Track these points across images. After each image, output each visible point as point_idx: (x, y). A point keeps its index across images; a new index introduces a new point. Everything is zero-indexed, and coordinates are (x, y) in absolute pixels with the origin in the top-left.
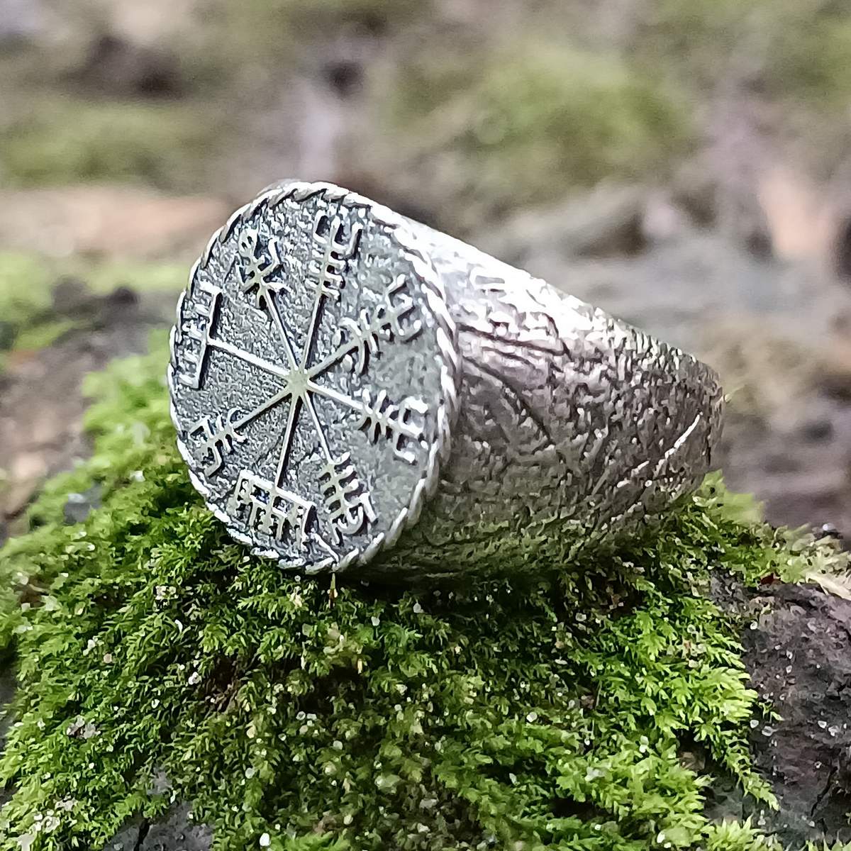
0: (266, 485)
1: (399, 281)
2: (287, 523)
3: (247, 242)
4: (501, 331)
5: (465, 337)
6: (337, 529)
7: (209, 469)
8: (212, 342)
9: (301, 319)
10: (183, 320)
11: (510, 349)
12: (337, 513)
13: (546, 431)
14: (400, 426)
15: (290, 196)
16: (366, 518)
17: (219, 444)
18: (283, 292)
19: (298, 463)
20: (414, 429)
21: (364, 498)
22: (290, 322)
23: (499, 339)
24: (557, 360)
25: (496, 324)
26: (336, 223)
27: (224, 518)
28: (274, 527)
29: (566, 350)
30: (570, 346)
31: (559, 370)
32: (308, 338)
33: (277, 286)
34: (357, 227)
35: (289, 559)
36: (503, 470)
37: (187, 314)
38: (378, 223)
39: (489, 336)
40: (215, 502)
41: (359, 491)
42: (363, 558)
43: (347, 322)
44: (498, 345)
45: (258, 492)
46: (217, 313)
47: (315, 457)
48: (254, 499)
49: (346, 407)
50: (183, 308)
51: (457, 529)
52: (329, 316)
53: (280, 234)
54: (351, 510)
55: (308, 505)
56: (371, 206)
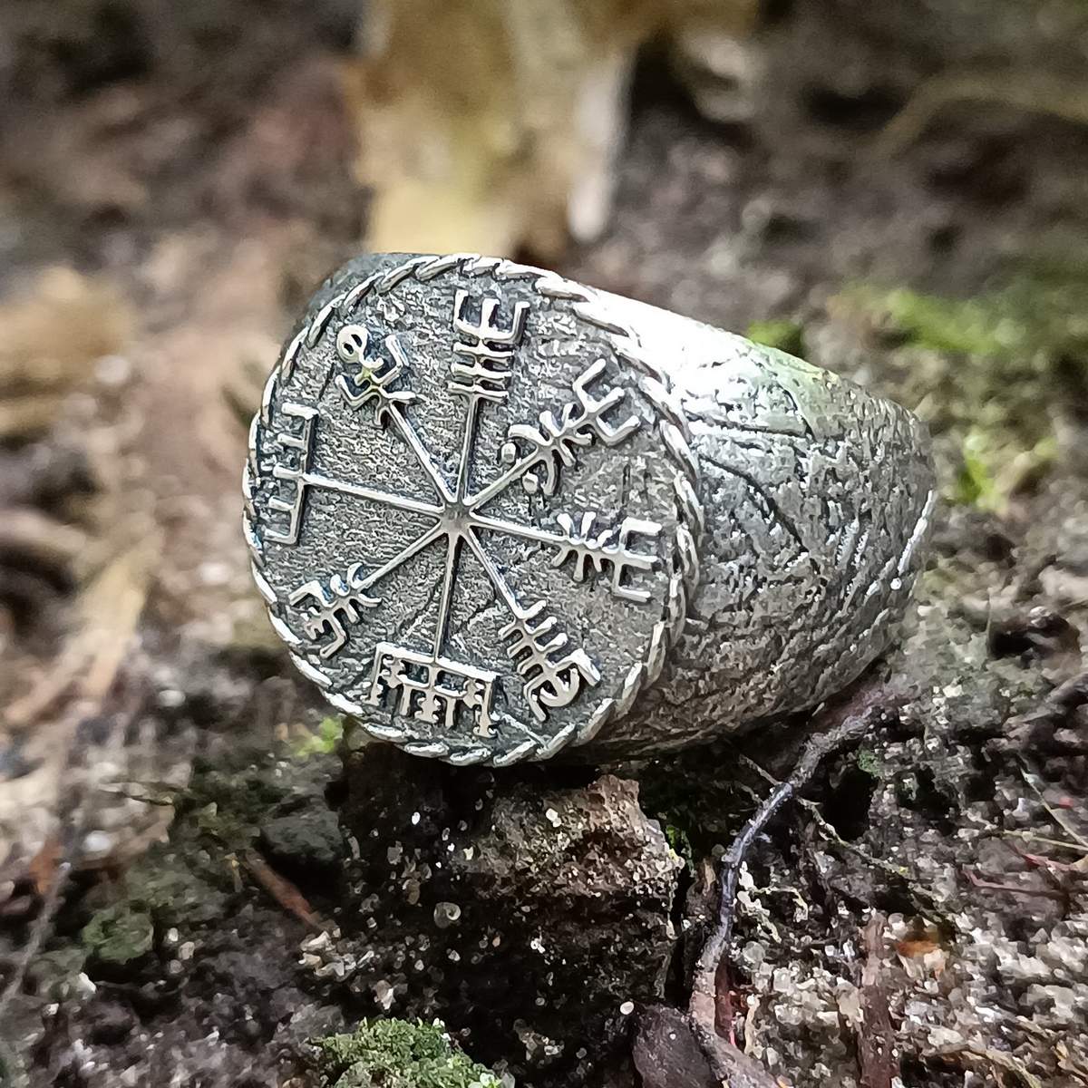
0: (420, 658)
1: (599, 366)
2: (460, 704)
3: (353, 343)
4: (734, 416)
5: (697, 428)
6: (539, 702)
7: (326, 650)
8: (313, 479)
9: (448, 435)
10: (261, 456)
11: (745, 436)
12: (536, 682)
13: (798, 539)
14: (622, 556)
15: (411, 274)
16: (583, 681)
17: (340, 614)
18: (414, 402)
19: (465, 624)
20: (643, 559)
21: (579, 657)
22: (431, 440)
24: (799, 441)
25: (729, 408)
26: (488, 306)
27: (355, 709)
28: (441, 713)
29: (809, 430)
30: (813, 426)
31: (804, 455)
32: (460, 459)
33: (404, 396)
34: (521, 306)
35: (465, 750)
36: (754, 594)
37: (266, 447)
38: (554, 297)
40: (340, 691)
41: (566, 649)
42: (582, 735)
43: (516, 430)
44: (735, 433)
45: (408, 668)
46: (314, 443)
47: (490, 613)
48: (404, 678)
49: (529, 541)
50: (258, 440)
52: (491, 426)
53: (398, 325)
54: (560, 674)
55: (490, 677)
56: (539, 276)
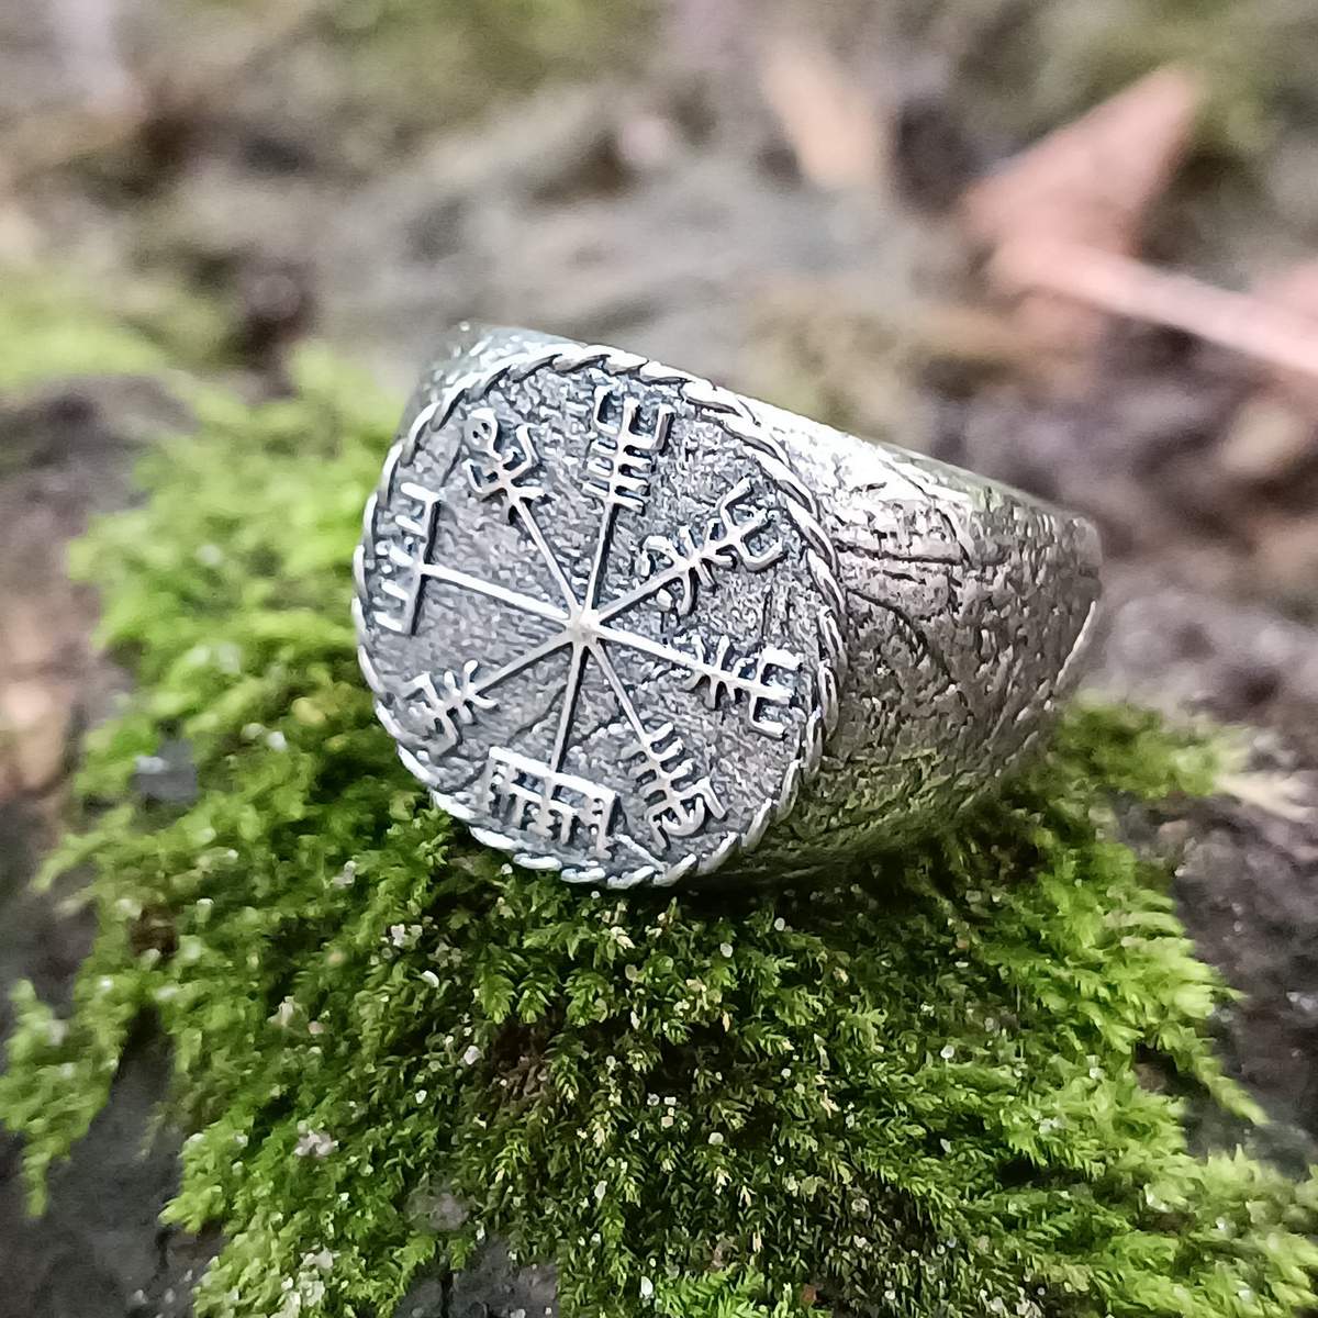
0: (534, 768)
1: (741, 488)
2: (576, 821)
3: (480, 430)
4: (889, 545)
5: (846, 558)
6: (661, 829)
7: (437, 748)
8: (429, 570)
9: (578, 538)
10: (377, 538)
11: (900, 567)
12: (658, 808)
13: (946, 671)
14: (754, 687)
15: (549, 363)
16: (708, 813)
17: (452, 713)
18: (546, 500)
19: (586, 737)
20: (778, 692)
21: (703, 785)
22: (559, 542)
23: (887, 555)
24: (957, 571)
25: (882, 536)
26: (630, 405)
27: (463, 813)
28: (556, 828)
29: (966, 556)
30: (970, 549)
31: (959, 584)
32: (592, 566)
33: (534, 492)
34: (664, 409)
35: (580, 869)
36: (897, 730)
37: (382, 529)
38: (700, 406)
39: (874, 555)
40: (450, 792)
41: (692, 777)
42: (704, 867)
43: (655, 542)
44: (887, 564)
45: (522, 779)
46: (434, 530)
47: (614, 729)
48: (516, 789)
49: (659, 660)
50: (375, 521)
51: (835, 814)
52: (624, 536)
53: (531, 416)
54: (684, 803)
55: (608, 797)
56: (687, 381)
